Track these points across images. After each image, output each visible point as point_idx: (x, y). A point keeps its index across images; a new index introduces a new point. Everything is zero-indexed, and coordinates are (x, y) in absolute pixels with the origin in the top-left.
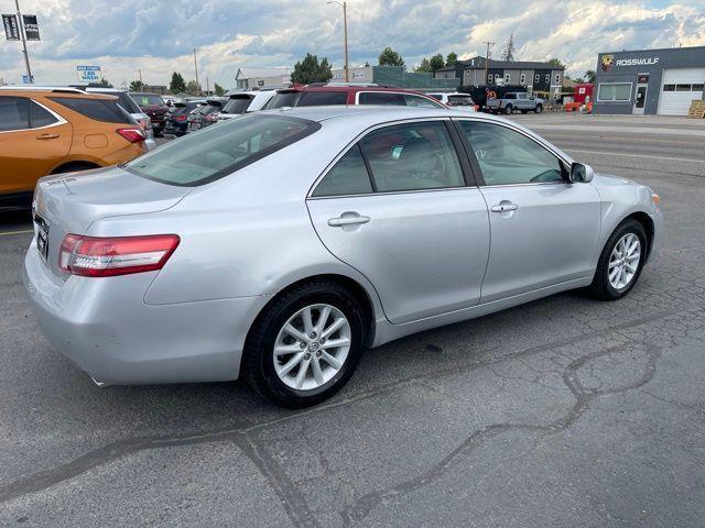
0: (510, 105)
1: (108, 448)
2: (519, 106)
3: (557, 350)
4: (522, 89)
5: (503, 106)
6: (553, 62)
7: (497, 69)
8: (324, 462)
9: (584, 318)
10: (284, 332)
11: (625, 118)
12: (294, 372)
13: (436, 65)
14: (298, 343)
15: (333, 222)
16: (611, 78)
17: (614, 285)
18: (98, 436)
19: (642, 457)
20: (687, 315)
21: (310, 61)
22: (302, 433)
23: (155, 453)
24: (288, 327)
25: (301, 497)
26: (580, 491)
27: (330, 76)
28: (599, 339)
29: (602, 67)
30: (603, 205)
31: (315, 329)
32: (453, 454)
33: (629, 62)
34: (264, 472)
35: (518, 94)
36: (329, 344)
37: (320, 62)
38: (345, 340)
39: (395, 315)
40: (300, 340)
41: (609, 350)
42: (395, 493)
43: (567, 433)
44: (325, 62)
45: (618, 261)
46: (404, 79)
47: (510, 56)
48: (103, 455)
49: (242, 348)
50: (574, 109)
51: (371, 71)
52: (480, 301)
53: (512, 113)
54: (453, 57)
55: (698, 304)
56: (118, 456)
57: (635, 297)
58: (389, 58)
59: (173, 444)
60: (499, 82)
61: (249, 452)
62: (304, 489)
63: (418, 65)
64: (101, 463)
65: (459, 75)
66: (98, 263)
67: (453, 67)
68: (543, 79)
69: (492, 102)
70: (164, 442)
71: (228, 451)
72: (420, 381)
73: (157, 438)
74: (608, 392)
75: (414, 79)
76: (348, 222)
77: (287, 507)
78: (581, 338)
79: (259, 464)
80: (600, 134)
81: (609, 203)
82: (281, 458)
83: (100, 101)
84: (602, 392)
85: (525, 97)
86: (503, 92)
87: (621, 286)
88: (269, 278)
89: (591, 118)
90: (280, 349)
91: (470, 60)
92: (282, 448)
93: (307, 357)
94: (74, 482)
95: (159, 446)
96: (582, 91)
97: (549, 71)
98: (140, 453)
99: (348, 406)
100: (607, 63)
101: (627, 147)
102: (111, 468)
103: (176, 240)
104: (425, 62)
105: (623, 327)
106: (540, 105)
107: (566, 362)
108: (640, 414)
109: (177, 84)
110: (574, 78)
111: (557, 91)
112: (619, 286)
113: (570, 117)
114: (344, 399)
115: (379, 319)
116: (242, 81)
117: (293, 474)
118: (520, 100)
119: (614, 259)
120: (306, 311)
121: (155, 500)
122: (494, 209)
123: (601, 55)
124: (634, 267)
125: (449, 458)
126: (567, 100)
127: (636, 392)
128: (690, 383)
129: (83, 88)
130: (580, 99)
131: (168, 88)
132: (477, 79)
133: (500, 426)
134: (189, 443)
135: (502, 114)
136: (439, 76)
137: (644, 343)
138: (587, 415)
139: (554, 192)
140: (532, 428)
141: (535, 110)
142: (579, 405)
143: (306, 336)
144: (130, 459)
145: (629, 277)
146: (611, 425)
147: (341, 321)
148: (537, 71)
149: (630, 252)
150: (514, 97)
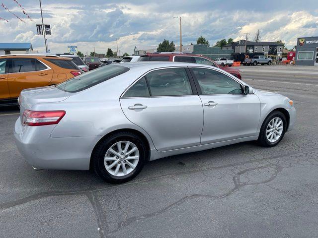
0: (256, 61)
1: (37, 195)
2: (260, 62)
3: (235, 167)
4: (262, 54)
5: (252, 62)
6: (278, 42)
7: (251, 45)
8: (119, 204)
9: (253, 154)
10: (109, 152)
11: (310, 68)
12: (114, 168)
13: (223, 44)
14: (116, 157)
15: (130, 108)
16: (304, 49)
17: (270, 140)
18: (36, 190)
19: (253, 210)
20: (302, 154)
21: (166, 43)
22: (114, 193)
23: (55, 197)
24: (111, 150)
25: (105, 217)
26: (220, 221)
27: (174, 49)
28: (257, 163)
29: (299, 44)
30: (261, 104)
31: (123, 151)
32: (172, 205)
33: (312, 42)
34: (94, 207)
35: (259, 56)
36: (129, 158)
37: (170, 43)
38: (137, 157)
39: (159, 148)
40: (116, 155)
41: (259, 168)
42: (143, 217)
43: (225, 199)
44: (172, 43)
45: (271, 130)
46: (207, 50)
47: (258, 39)
48: (35, 197)
49: (90, 157)
50: (287, 63)
51: (193, 46)
52: (200, 143)
53: (257, 65)
54: (230, 40)
55: (309, 150)
56: (41, 198)
57: (282, 146)
58: (201, 41)
59: (62, 195)
60: (251, 51)
61: (90, 199)
62: (108, 214)
63: (215, 44)
64: (33, 200)
65: (233, 48)
66: (34, 121)
67: (230, 45)
68: (273, 49)
69: (247, 60)
70: (60, 194)
71: (83, 198)
72: (171, 176)
73: (58, 192)
74: (250, 184)
75: (213, 50)
76: (138, 108)
77: (98, 220)
78: (248, 162)
79: (93, 204)
80: (295, 75)
81: (264, 104)
82: (103, 202)
83: (65, 60)
84: (248, 184)
85: (263, 58)
86: (252, 56)
87: (274, 141)
88: (102, 129)
89: (294, 67)
90: (107, 158)
91: (239, 42)
92: (104, 198)
93: (119, 162)
94: (21, 206)
95: (57, 195)
96: (291, 55)
97: (276, 46)
98: (49, 197)
99: (136, 184)
100: (301, 42)
101: (305, 80)
102: (36, 202)
103: (64, 113)
104: (218, 42)
105: (269, 158)
106: (270, 61)
107: (237, 171)
108: (260, 194)
109: (110, 53)
110: (289, 49)
111: (279, 55)
112: (272, 141)
113: (284, 67)
114: (136, 181)
115: (152, 149)
116: (136, 51)
117: (105, 208)
118: (260, 59)
119: (269, 128)
120: (119, 144)
121: (49, 214)
122: (206, 104)
123: (299, 39)
124: (280, 133)
125: (170, 206)
126: (284, 59)
127: (263, 184)
128: (290, 183)
129: (59, 55)
130: (290, 58)
131: (106, 54)
132: (241, 50)
133: (197, 195)
134: (69, 194)
135: (252, 65)
136: (224, 49)
137: (276, 165)
138: (237, 192)
139: (237, 98)
140: (211, 197)
141: (268, 64)
142: (235, 188)
143: (119, 154)
144: (45, 199)
145: (278, 138)
146: (245, 197)
147: (135, 149)
148: (271, 46)
149: (278, 126)
150: (258, 58)
